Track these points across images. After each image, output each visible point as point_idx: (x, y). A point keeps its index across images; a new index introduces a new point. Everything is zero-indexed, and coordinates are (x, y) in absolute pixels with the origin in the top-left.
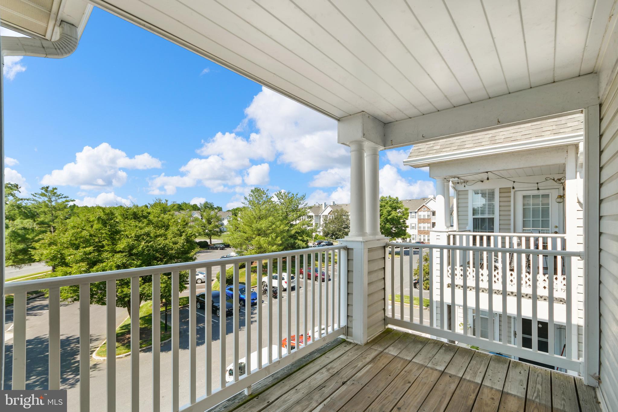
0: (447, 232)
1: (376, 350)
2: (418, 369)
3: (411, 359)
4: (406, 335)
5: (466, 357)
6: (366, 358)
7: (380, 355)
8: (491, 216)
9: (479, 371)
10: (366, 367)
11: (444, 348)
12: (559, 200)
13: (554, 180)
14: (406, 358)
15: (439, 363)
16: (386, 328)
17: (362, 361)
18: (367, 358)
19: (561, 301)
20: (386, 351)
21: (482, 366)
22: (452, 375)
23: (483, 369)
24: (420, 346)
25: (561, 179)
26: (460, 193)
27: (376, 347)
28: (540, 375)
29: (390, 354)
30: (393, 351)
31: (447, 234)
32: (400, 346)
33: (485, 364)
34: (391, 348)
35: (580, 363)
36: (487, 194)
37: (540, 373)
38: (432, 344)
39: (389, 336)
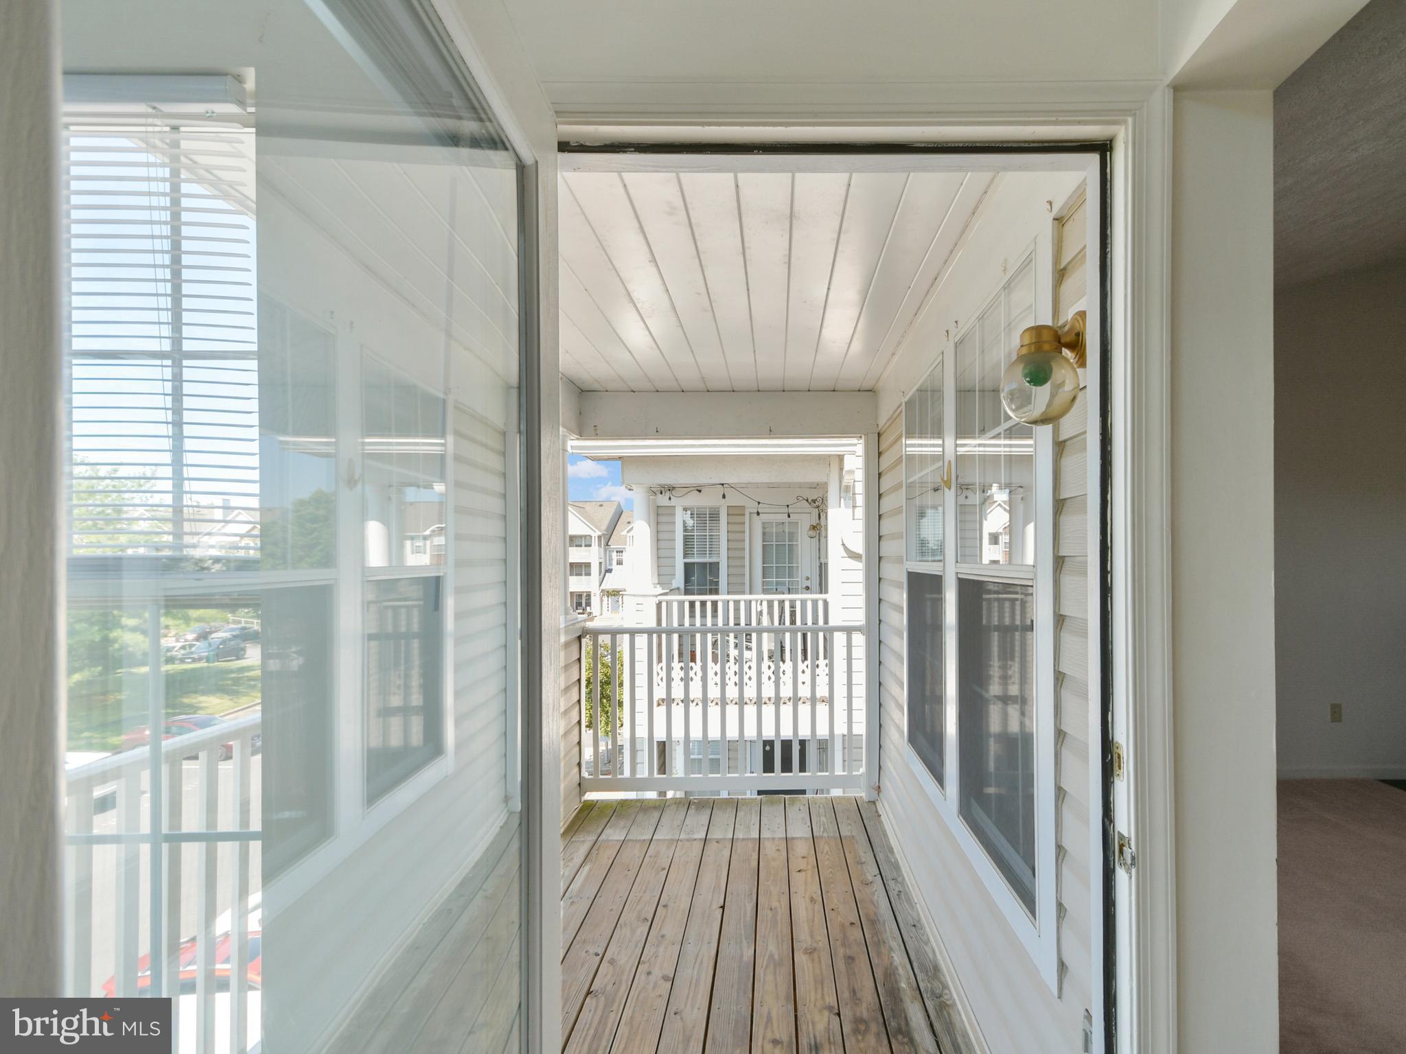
0: (656, 596)
1: (583, 842)
2: (668, 847)
3: (650, 838)
4: (623, 803)
5: (728, 810)
6: (572, 859)
7: (595, 847)
8: (713, 560)
9: (752, 822)
10: (581, 872)
11: (693, 807)
12: (812, 533)
13: (807, 500)
14: (641, 838)
15: (695, 830)
16: (582, 801)
17: (568, 866)
18: (575, 858)
19: (823, 701)
20: (603, 837)
21: (753, 816)
22: (718, 839)
23: (756, 819)
24: (656, 814)
25: (816, 500)
26: (661, 511)
27: (581, 836)
28: (821, 805)
29: (611, 840)
30: (614, 834)
31: (656, 600)
32: (622, 823)
33: (756, 811)
34: (608, 831)
35: (861, 775)
36: (708, 516)
37: (821, 803)
38: (674, 806)
39: (594, 813)
